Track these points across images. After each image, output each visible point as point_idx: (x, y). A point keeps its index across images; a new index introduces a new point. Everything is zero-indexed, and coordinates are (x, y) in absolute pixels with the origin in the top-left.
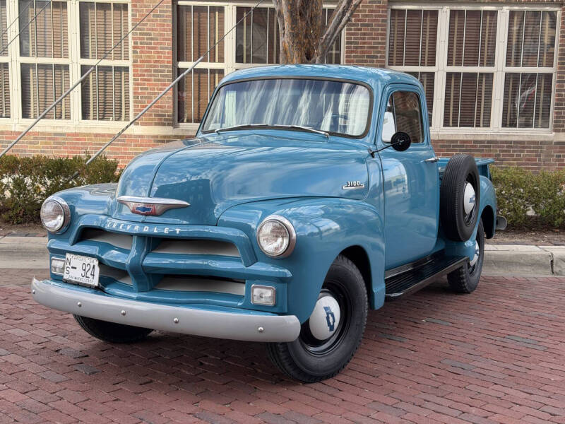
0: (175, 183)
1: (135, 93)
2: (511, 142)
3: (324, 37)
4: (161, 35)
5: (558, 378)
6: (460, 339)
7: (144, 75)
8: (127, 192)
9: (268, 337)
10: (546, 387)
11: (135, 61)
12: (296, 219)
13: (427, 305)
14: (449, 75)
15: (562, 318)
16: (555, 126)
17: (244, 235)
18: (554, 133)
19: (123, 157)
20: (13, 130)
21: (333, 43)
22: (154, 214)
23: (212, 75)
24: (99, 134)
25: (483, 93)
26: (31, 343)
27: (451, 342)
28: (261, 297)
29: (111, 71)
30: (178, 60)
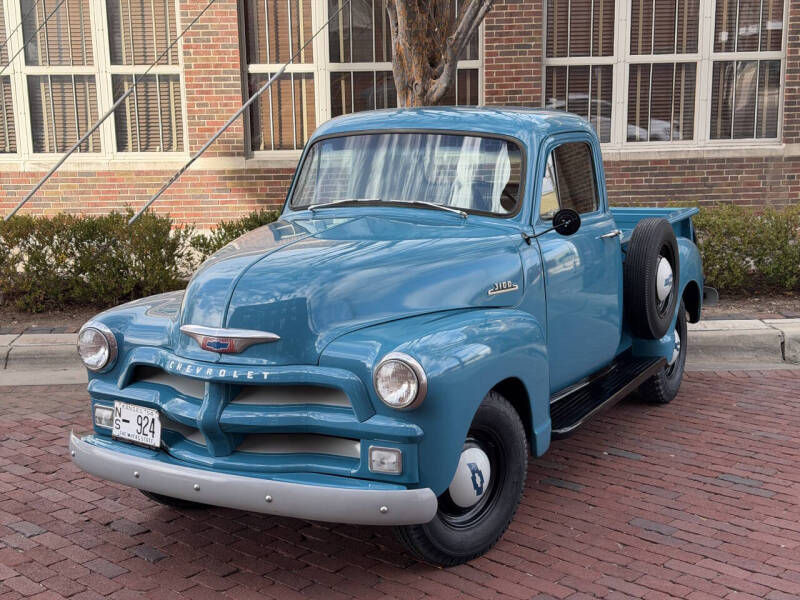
0: (259, 303)
1: (189, 112)
2: (723, 160)
3: (454, 36)
4: (222, 27)
5: (791, 544)
6: (655, 482)
7: (201, 86)
8: (194, 319)
9: (395, 518)
10: (773, 561)
11: (186, 67)
12: (427, 354)
13: (609, 427)
14: (633, 68)
15: (797, 440)
16: (786, 135)
17: (355, 378)
18: (784, 145)
19: (178, 203)
20: (22, 170)
21: (467, 44)
22: (231, 352)
23: (297, 82)
24: (143, 171)
25: (683, 91)
26: (71, 513)
27: (644, 488)
28: (383, 463)
29: (155, 81)
30: (248, 63)
